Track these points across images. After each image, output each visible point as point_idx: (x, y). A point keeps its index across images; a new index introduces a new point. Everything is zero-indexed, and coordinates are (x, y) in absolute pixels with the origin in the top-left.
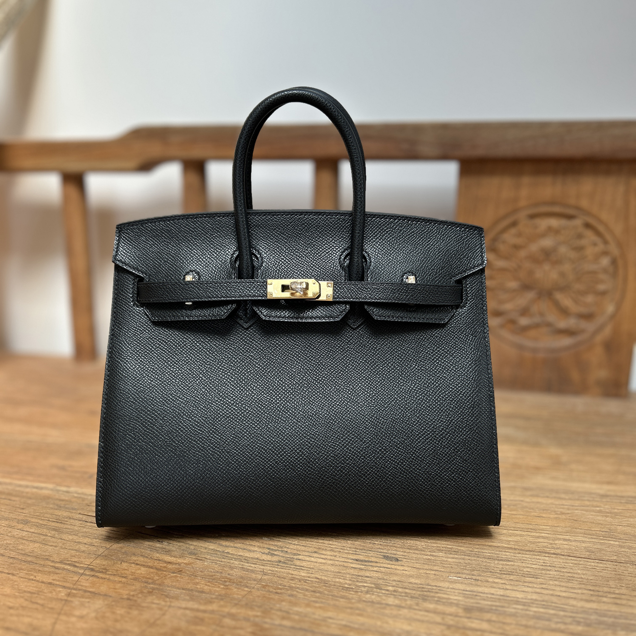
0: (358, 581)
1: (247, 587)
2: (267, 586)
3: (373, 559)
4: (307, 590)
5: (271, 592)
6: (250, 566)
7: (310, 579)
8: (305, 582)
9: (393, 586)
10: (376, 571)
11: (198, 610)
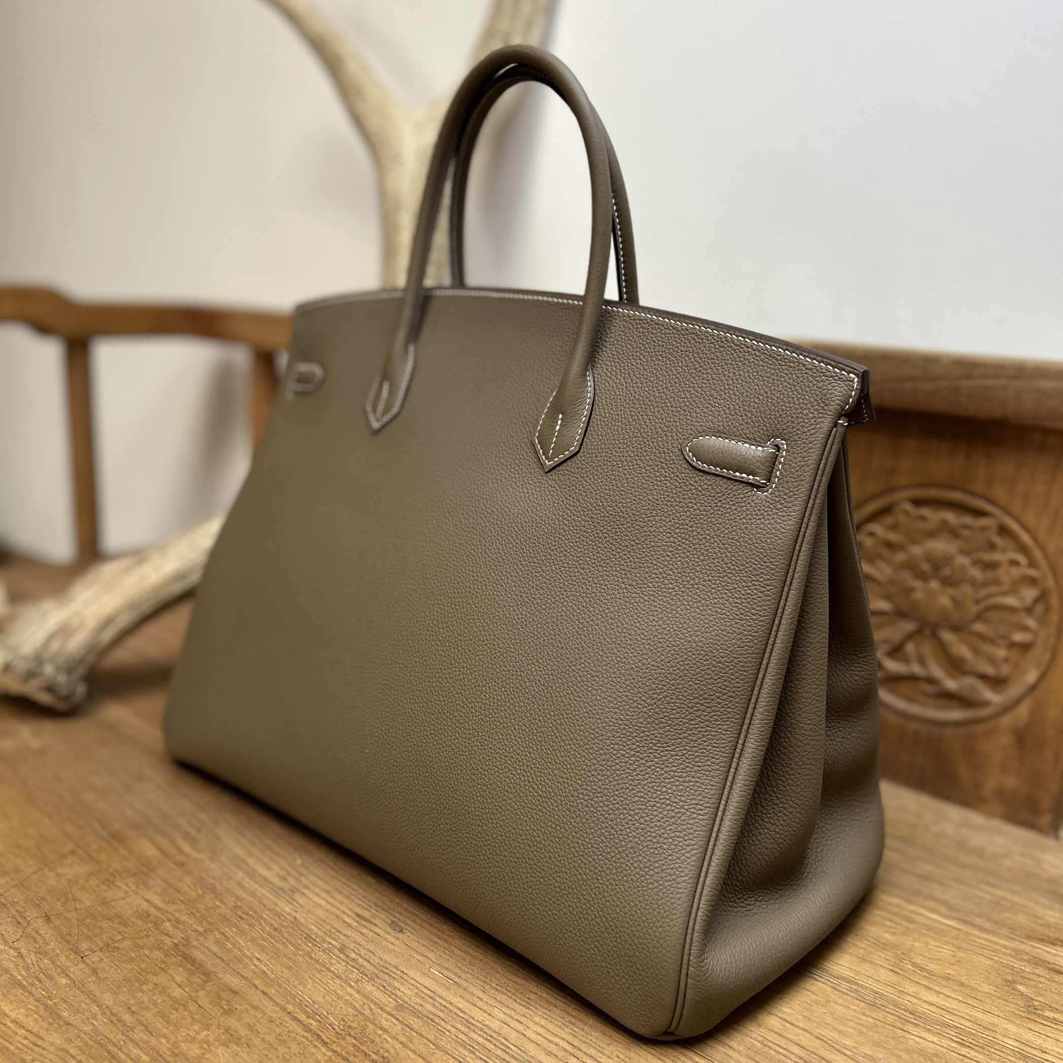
0: (330, 937)
1: (221, 901)
2: (240, 907)
3: (377, 921)
4: (272, 925)
5: (236, 914)
6: (248, 883)
7: (286, 915)
8: (279, 917)
9: (359, 955)
10: (363, 934)
11: (155, 906)
